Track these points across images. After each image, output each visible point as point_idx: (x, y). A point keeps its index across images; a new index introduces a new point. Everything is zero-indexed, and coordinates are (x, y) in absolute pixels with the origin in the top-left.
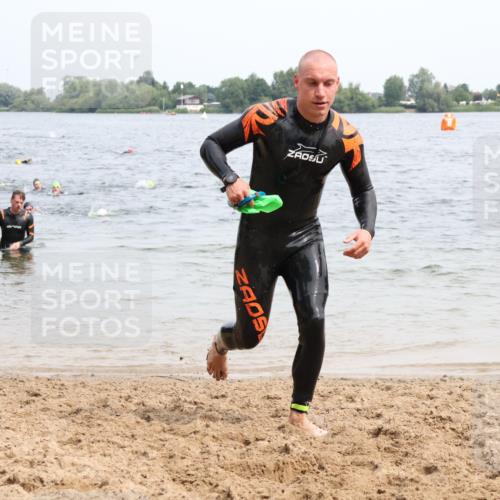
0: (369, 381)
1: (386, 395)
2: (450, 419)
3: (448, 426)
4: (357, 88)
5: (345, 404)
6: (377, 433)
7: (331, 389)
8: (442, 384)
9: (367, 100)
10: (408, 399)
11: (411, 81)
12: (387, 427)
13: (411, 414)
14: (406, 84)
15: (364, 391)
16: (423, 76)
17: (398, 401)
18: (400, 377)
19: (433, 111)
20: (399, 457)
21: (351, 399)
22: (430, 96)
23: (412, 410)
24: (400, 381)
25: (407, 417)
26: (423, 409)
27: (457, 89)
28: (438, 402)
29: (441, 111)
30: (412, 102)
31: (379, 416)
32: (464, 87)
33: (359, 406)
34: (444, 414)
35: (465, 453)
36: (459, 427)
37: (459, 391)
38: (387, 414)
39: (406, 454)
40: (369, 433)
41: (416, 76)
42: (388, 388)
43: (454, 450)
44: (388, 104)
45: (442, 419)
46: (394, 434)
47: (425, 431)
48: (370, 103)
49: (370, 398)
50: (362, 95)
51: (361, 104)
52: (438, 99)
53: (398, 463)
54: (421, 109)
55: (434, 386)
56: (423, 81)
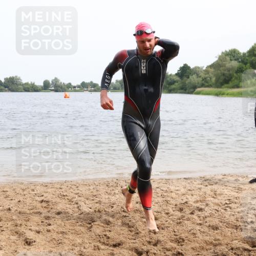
0: (40, 184)
1: (45, 188)
2: (67, 195)
3: (66, 198)
4: (34, 84)
5: (31, 192)
6: (42, 201)
7: (26, 187)
8: (65, 184)
9: (38, 87)
10: (53, 189)
11: (52, 82)
12: (45, 199)
13: (53, 194)
14: (51, 82)
15: (38, 187)
16: (56, 80)
17: (49, 190)
18: (50, 182)
19: (60, 92)
20: (49, 209)
21: (33, 190)
22: (59, 87)
23: (54, 193)
24: (50, 183)
25: (52, 195)
26: (58, 192)
27: (68, 84)
28: (63, 190)
29: (63, 92)
30: (53, 88)
31: (42, 196)
32: (70, 84)
33: (36, 193)
34: (65, 194)
35: (71, 207)
36: (70, 198)
37: (70, 186)
38: (45, 195)
39: (52, 208)
40: (39, 202)
41: (54, 80)
42: (46, 186)
43: (68, 206)
44: (45, 89)
45: (64, 196)
46: (47, 202)
47: (58, 200)
48: (38, 89)
49: (39, 190)
50: (36, 86)
51: (36, 89)
52: (61, 88)
53: (49, 212)
54: (56, 91)
55: (62, 185)
56: (56, 82)
